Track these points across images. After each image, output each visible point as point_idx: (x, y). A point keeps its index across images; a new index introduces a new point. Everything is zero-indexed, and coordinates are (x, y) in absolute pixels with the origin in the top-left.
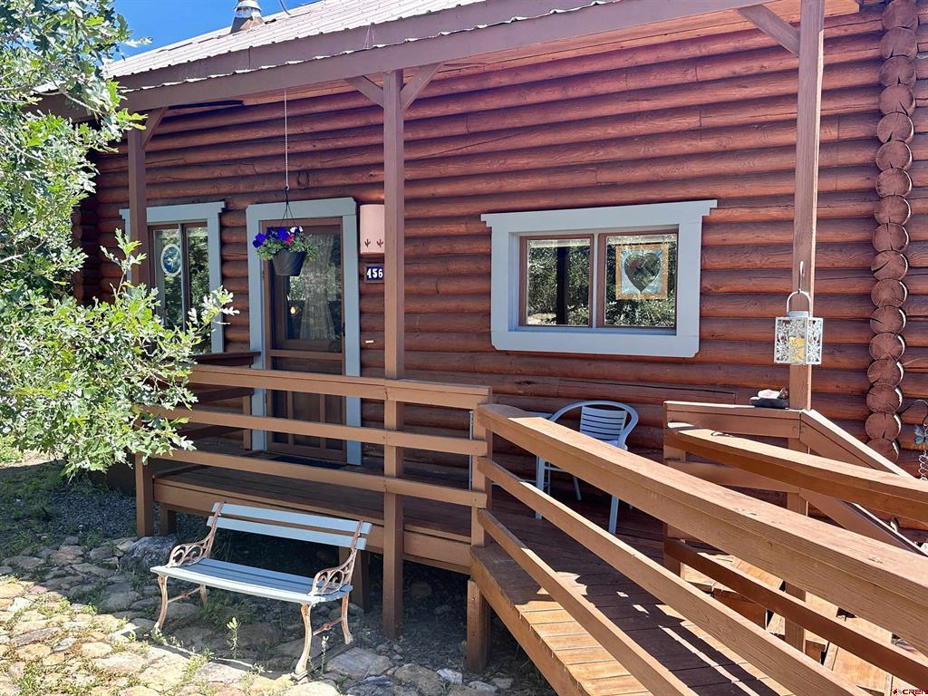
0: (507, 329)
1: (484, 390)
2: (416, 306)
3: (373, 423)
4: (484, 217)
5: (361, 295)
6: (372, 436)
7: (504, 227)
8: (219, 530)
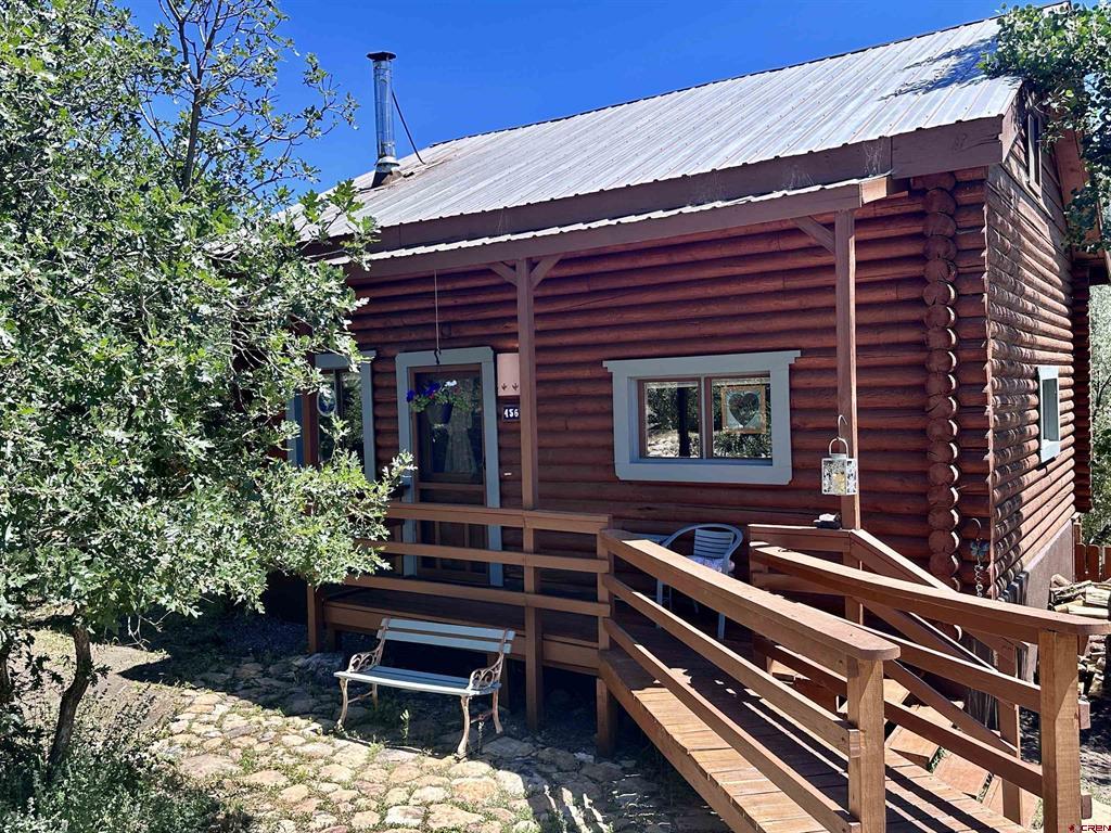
0: (628, 461)
1: (605, 518)
2: (547, 441)
3: (513, 548)
4: (605, 364)
5: (500, 432)
6: (513, 558)
7: (623, 373)
8: (387, 641)
